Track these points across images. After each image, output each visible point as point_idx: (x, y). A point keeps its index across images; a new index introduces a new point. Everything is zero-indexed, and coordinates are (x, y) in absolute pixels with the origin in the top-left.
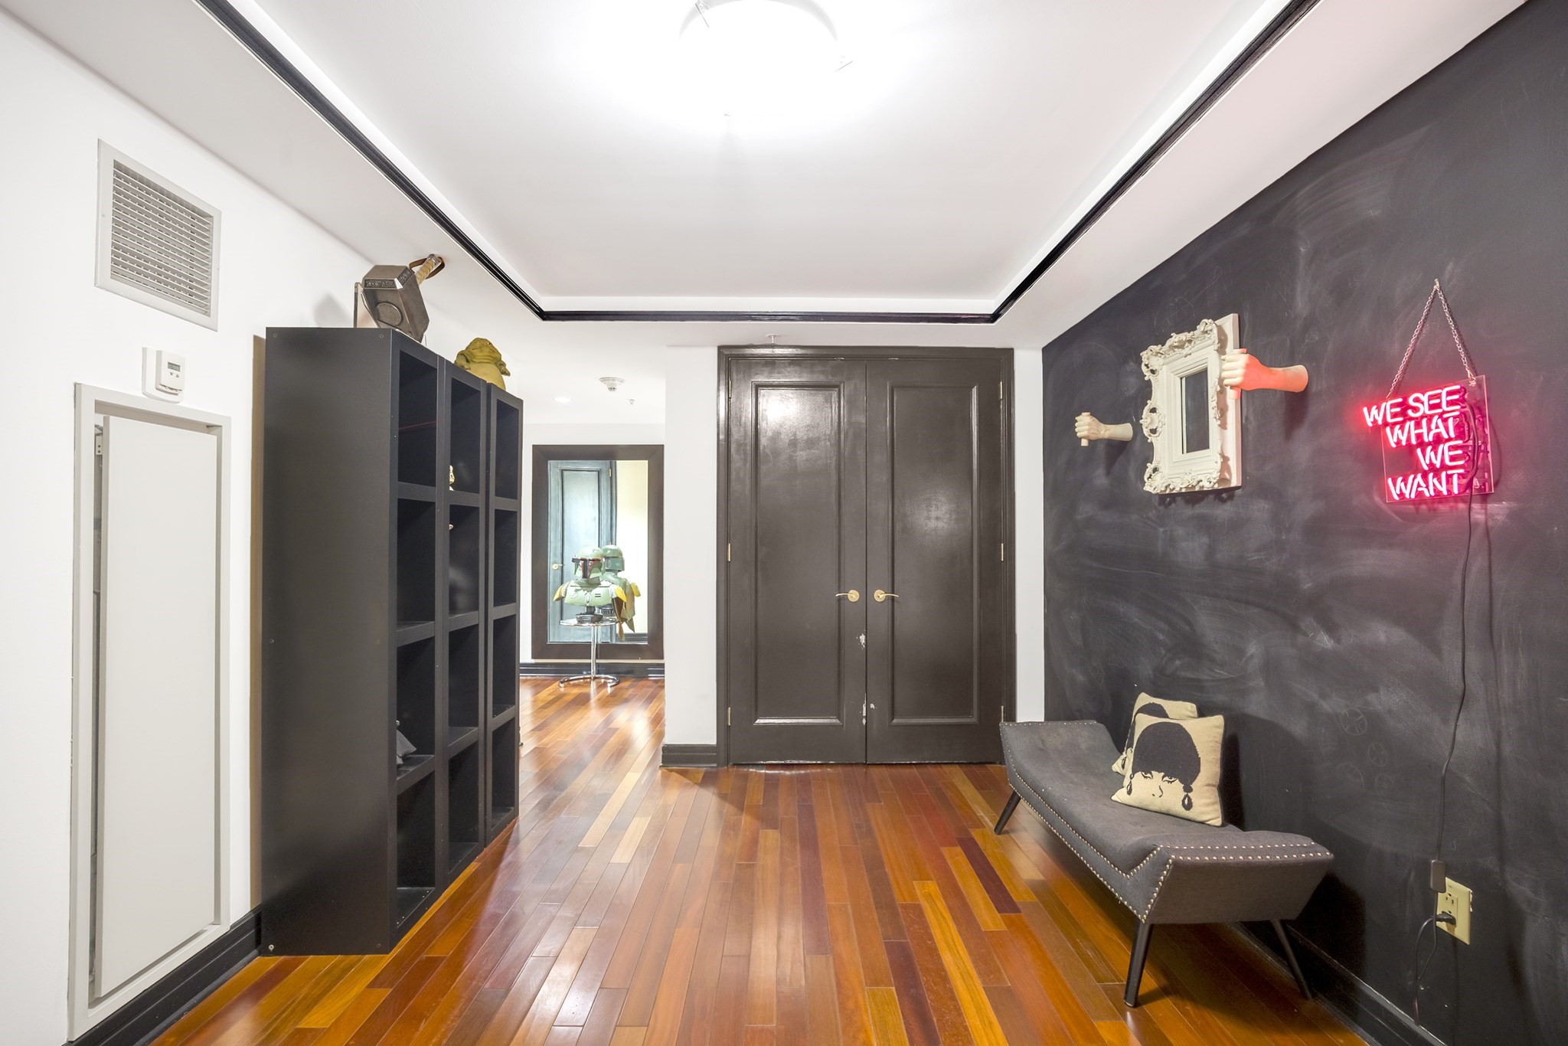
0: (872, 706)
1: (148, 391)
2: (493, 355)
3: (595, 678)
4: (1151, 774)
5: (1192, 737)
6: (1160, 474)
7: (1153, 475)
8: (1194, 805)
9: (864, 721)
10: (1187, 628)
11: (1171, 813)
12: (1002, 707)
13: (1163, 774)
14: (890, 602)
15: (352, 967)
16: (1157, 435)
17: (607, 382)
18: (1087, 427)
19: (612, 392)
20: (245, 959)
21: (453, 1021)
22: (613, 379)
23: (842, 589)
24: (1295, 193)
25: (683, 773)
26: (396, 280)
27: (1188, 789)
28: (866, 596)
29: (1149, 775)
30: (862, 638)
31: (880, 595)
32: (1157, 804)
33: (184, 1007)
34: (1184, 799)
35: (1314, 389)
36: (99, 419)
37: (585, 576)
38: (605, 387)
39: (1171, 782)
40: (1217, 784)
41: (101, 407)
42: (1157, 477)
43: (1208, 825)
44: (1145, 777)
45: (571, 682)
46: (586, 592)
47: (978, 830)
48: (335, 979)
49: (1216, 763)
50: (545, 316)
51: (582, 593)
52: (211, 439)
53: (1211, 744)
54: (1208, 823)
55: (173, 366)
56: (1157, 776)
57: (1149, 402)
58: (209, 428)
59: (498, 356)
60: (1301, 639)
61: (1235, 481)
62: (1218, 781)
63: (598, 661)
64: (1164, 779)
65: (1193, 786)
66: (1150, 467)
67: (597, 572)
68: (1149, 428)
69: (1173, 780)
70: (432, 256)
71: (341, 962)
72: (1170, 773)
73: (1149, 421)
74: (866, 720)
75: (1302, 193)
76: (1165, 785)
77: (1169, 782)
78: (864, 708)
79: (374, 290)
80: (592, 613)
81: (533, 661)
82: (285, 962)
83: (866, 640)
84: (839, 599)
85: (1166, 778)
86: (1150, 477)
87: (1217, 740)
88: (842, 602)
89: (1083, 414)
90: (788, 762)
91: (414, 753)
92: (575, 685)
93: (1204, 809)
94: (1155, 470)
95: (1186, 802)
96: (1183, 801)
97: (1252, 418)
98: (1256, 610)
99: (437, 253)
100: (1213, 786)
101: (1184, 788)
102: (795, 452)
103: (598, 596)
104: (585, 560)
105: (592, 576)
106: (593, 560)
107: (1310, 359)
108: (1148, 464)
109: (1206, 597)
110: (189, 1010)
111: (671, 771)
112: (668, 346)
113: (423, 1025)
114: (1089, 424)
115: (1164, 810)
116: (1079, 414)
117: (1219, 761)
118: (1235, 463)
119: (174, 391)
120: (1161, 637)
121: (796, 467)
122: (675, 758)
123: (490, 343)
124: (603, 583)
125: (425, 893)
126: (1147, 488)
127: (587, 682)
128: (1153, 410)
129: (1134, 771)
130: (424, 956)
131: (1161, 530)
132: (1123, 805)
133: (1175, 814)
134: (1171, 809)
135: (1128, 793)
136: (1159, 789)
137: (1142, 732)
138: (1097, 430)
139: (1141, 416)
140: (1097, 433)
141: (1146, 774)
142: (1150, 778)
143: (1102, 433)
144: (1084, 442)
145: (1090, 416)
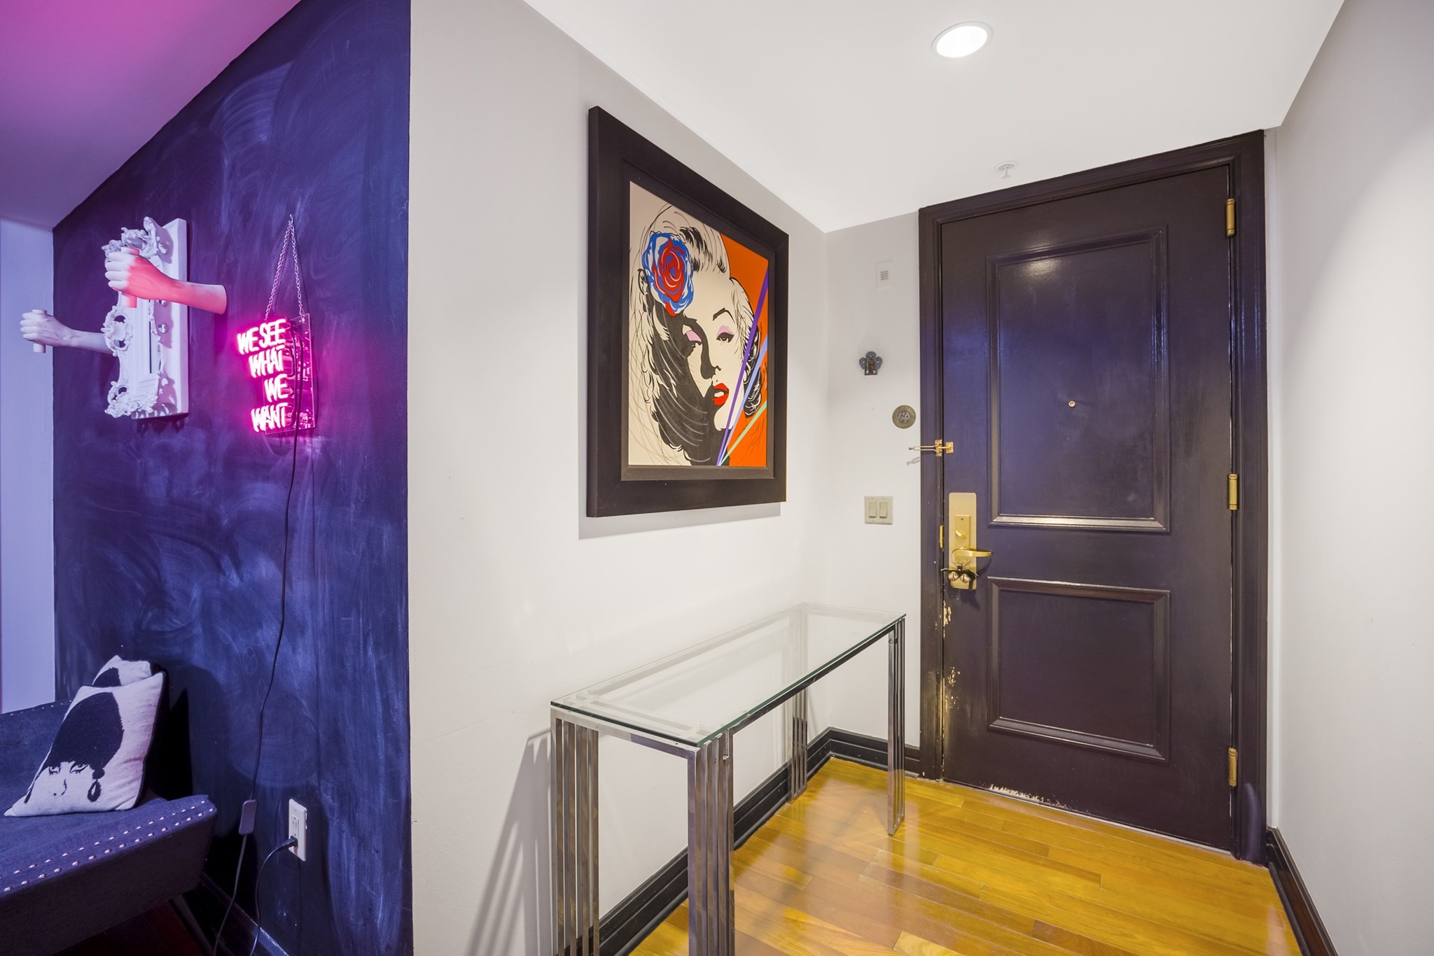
4: (59, 766)
5: (119, 707)
6: (127, 395)
7: (119, 395)
8: (102, 792)
10: (155, 574)
11: (75, 810)
13: (73, 763)
16: (124, 348)
18: (36, 328)
24: (222, 100)
27: (98, 774)
29: (56, 770)
34: (92, 788)
35: (230, 313)
39: (80, 771)
40: (143, 756)
42: (124, 398)
43: (119, 811)
44: (51, 773)
49: (145, 731)
53: (141, 710)
54: (118, 808)
56: (66, 767)
57: (114, 307)
60: (222, 579)
61: (181, 407)
62: (146, 751)
64: (73, 770)
65: (106, 769)
66: (115, 386)
68: (113, 338)
69: (82, 768)
72: (80, 761)
73: (112, 330)
75: (226, 101)
76: (71, 778)
77: (77, 772)
85: (76, 768)
86: (114, 399)
87: (151, 703)
89: (34, 311)
93: (113, 794)
94: (123, 390)
95: (93, 791)
96: (90, 791)
97: (195, 339)
98: (197, 550)
100: (135, 759)
101: (94, 774)
107: (227, 281)
108: (113, 383)
109: (167, 538)
114: (39, 325)
115: (66, 809)
116: (29, 310)
117: (152, 728)
118: (180, 387)
120: (139, 587)
126: (109, 411)
128: (120, 319)
129: (44, 769)
131: (139, 461)
132: (18, 819)
133: (79, 810)
134: (74, 806)
135: (26, 801)
136: (65, 784)
137: (70, 712)
138: (57, 335)
139: (104, 324)
140: (57, 338)
141: (53, 769)
142: (56, 772)
143: (65, 339)
144: (37, 348)
145: (44, 315)
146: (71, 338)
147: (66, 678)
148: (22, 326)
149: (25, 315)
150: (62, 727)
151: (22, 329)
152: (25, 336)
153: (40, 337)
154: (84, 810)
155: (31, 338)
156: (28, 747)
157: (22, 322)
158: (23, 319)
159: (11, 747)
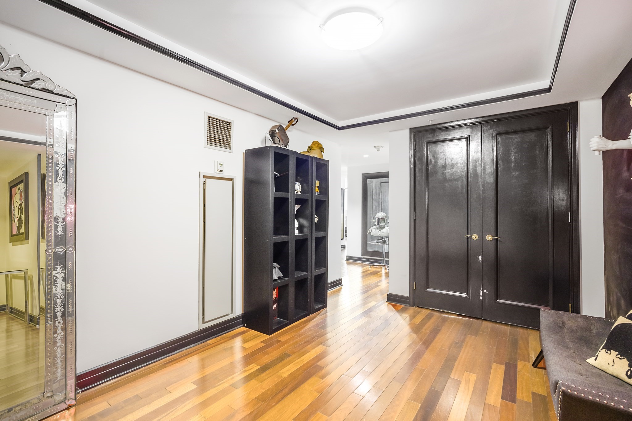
0: (485, 291)
1: (215, 172)
2: (319, 146)
3: (384, 266)
4: (610, 351)
9: (481, 298)
11: (619, 377)
12: (570, 304)
13: (617, 353)
14: (495, 242)
15: (260, 336)
17: (376, 148)
18: (596, 144)
19: (379, 152)
20: (240, 326)
21: (274, 357)
22: (378, 146)
23: (469, 233)
25: (393, 306)
26: (276, 130)
28: (482, 238)
29: (609, 352)
30: (480, 258)
31: (489, 237)
32: (611, 370)
33: (224, 333)
34: (628, 371)
36: (204, 180)
37: (378, 224)
38: (376, 150)
39: (621, 359)
41: (205, 177)
44: (606, 352)
45: (374, 266)
46: (379, 231)
47: (523, 363)
48: (255, 337)
50: (340, 128)
51: (377, 231)
52: (231, 182)
55: (221, 164)
56: (614, 353)
58: (232, 179)
59: (321, 146)
63: (386, 259)
64: (618, 356)
67: (383, 223)
69: (622, 358)
70: (294, 118)
71: (259, 334)
72: (622, 354)
74: (482, 297)
76: (617, 360)
77: (620, 358)
78: (481, 292)
79: (272, 134)
80: (382, 239)
81: (362, 257)
82: (248, 329)
83: (482, 259)
84: (468, 238)
85: (619, 356)
88: (469, 239)
89: (595, 137)
90: (442, 310)
91: (282, 277)
92: (375, 268)
95: (629, 373)
99: (295, 117)
101: (629, 364)
102: (445, 170)
103: (383, 233)
104: (378, 218)
105: (381, 224)
106: (382, 218)
110: (225, 334)
111: (389, 304)
112: (390, 132)
113: (267, 356)
114: (598, 142)
115: (615, 375)
116: (593, 137)
119: (221, 171)
121: (446, 177)
122: (393, 299)
123: (318, 142)
124: (386, 227)
125: (285, 322)
127: (380, 267)
129: (603, 348)
130: (277, 339)
132: (592, 366)
133: (621, 379)
134: (619, 375)
135: (595, 360)
136: (613, 361)
137: (615, 327)
138: (606, 145)
139: (630, 134)
140: (606, 147)
141: (607, 351)
142: (609, 353)
143: (609, 146)
144: (597, 153)
145: (600, 138)
146: (613, 145)
147: (611, 309)
148: (590, 145)
149: (591, 140)
150: (611, 332)
151: (590, 146)
152: (591, 149)
153: (598, 148)
154: (624, 380)
155: (594, 150)
156: (594, 335)
157: (590, 143)
158: (591, 141)
159: (587, 331)
